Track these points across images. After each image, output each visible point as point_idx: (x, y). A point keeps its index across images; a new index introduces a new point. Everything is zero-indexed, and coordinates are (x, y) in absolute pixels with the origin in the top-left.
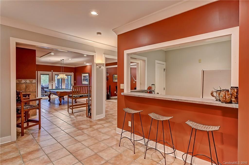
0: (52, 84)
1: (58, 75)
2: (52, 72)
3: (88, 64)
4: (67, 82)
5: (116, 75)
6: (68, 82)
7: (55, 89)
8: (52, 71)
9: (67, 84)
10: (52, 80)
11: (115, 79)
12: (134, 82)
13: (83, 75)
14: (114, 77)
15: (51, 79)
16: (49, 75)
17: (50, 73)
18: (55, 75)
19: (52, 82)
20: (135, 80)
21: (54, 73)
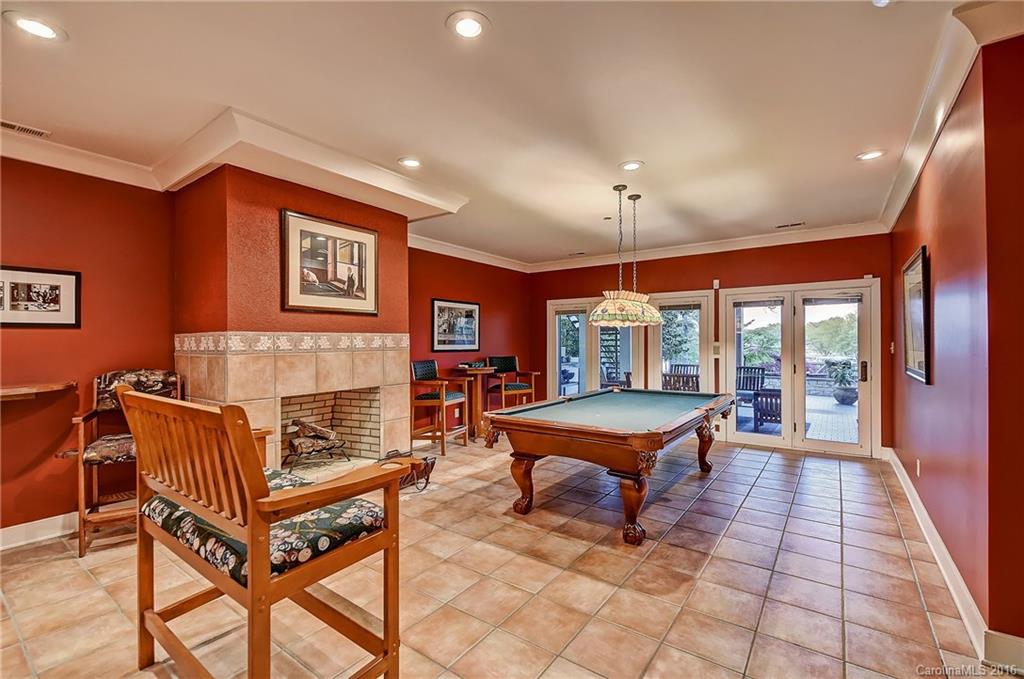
0: (717, 361)
2: (717, 291)
8: (716, 283)
10: (717, 339)
15: (713, 334)
16: (698, 306)
17: (704, 296)
18: (737, 305)
19: (716, 350)
21: (728, 295)
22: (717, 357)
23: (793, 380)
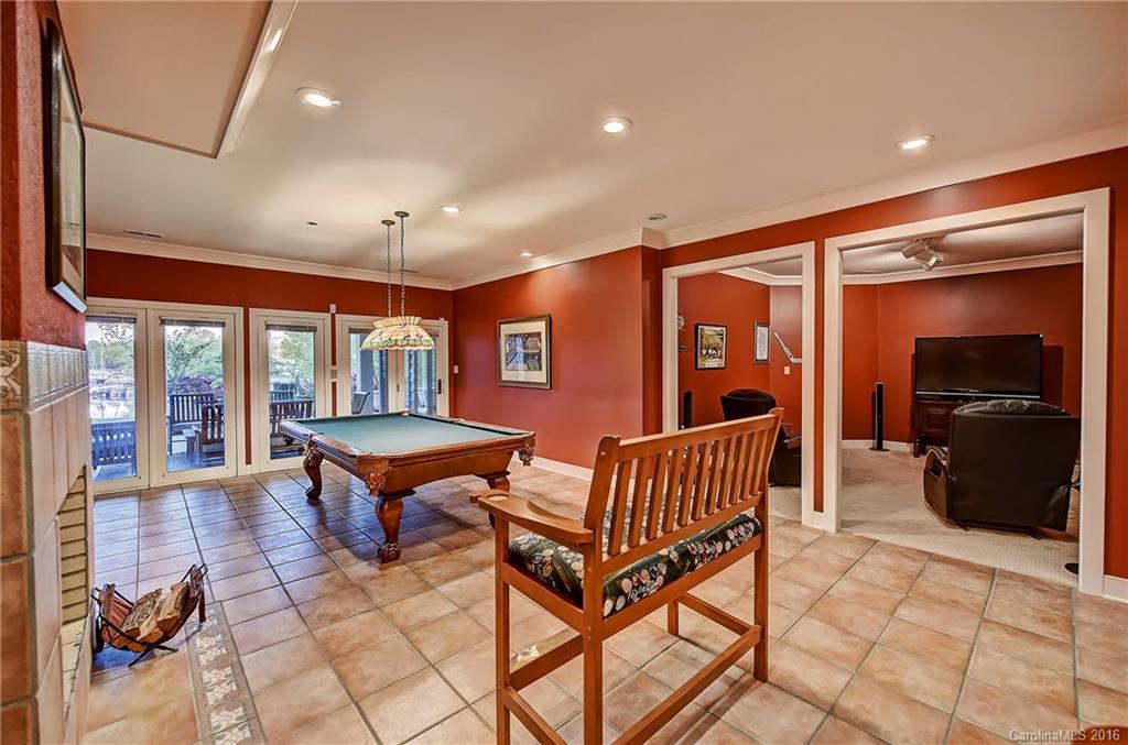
0: (334, 384)
1: (365, 332)
2: (333, 316)
3: (541, 263)
4: (412, 371)
5: (708, 330)
6: (416, 372)
7: (350, 414)
8: (333, 307)
9: (412, 380)
10: (334, 363)
11: (704, 352)
12: (787, 370)
13: (506, 329)
14: (702, 337)
15: (330, 358)
16: (313, 329)
17: (321, 319)
18: (352, 331)
19: (334, 374)
20: (793, 360)
21: (345, 320)
22: (334, 380)
23: (397, 397)
